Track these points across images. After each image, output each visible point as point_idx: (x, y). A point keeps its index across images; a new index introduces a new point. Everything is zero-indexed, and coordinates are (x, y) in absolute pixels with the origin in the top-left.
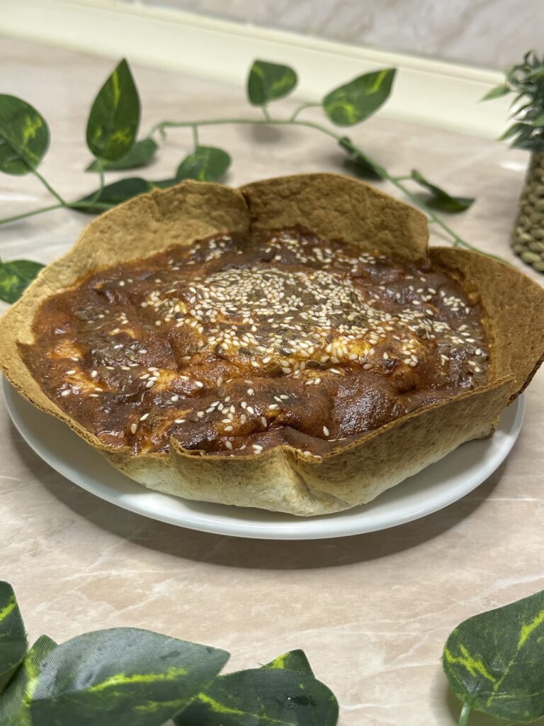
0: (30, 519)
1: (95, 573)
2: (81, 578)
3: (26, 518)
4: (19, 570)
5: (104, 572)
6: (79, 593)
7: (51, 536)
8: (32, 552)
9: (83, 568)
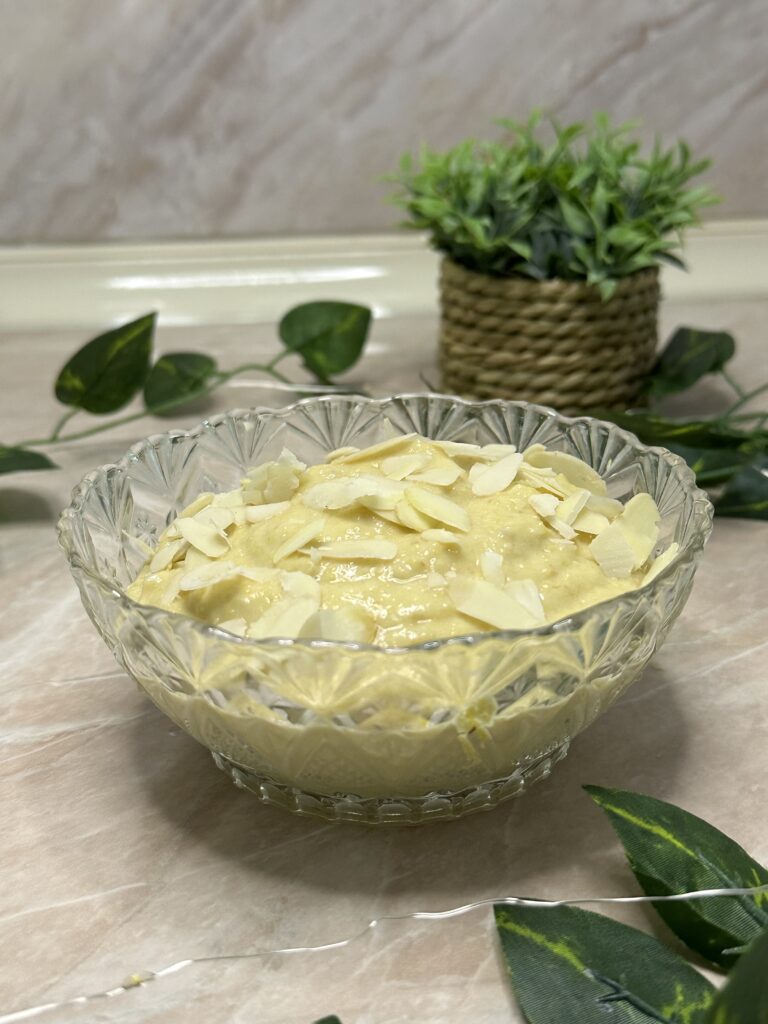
0: (218, 925)
1: (388, 947)
2: (375, 963)
3: (211, 926)
4: (275, 997)
5: (398, 940)
6: (394, 982)
7: (272, 931)
8: (269, 965)
9: (364, 950)
